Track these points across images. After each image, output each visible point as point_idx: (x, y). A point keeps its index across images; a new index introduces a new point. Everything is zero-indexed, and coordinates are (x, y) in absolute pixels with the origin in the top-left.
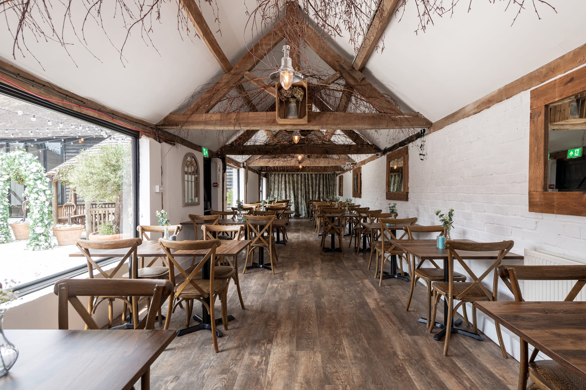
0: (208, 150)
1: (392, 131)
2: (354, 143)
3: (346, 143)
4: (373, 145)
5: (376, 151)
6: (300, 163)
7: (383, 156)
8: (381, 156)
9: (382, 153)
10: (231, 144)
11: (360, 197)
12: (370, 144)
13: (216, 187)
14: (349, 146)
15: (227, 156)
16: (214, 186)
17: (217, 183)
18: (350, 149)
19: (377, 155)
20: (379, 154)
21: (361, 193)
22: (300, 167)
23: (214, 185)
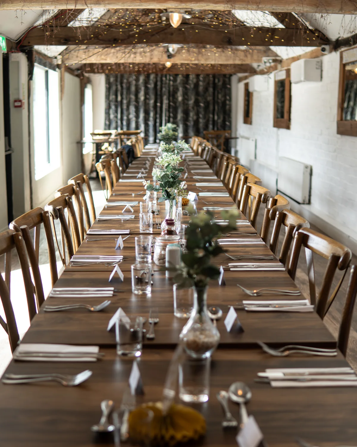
0: (7, 39)
1: (348, 17)
2: (281, 26)
3: (267, 25)
4: (317, 30)
5: (321, 41)
6: (170, 56)
7: (334, 53)
8: (330, 52)
9: (332, 46)
10: (44, 25)
11: (288, 128)
12: (310, 28)
13: (19, 109)
14: (273, 31)
15: (36, 47)
16: (16, 107)
17: (20, 101)
18: (272, 37)
19: (323, 50)
20: (327, 47)
21: (289, 119)
22: (168, 64)
23: (17, 104)
